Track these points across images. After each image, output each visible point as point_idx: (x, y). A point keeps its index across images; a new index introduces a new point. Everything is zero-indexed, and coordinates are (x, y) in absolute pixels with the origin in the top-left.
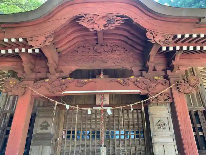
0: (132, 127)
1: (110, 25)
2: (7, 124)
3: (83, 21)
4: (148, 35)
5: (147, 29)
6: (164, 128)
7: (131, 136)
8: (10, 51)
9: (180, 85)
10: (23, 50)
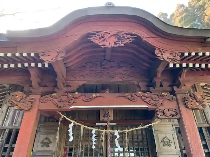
0: (136, 144)
1: (120, 43)
2: (5, 141)
3: (95, 38)
4: (157, 52)
5: (156, 47)
6: (169, 146)
7: (131, 153)
8: (19, 65)
9: (187, 101)
10: (33, 65)
